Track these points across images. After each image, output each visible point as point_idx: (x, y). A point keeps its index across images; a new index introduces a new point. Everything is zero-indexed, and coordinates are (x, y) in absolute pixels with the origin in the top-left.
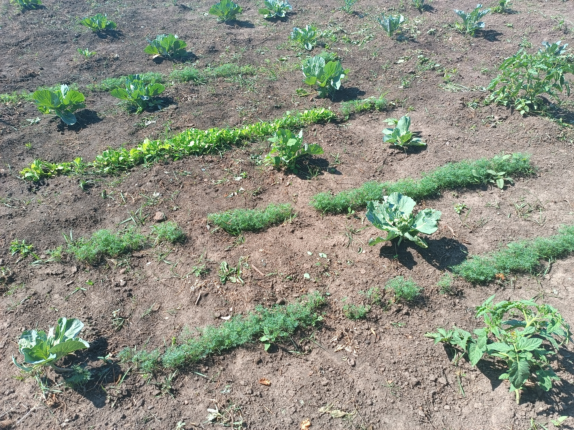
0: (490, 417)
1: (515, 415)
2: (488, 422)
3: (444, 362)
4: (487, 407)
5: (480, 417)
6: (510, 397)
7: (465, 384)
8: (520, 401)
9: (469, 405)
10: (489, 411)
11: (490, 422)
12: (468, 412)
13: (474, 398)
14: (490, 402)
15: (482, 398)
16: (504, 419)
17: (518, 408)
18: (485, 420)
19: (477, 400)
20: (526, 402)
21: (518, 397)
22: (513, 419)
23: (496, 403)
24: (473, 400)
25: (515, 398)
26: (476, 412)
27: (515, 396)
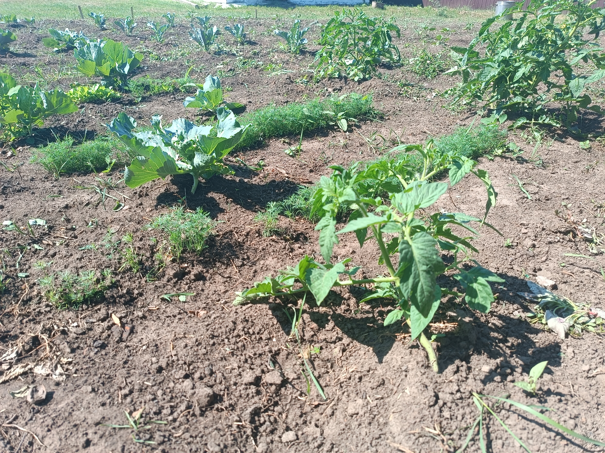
0: (386, 424)
1: (437, 397)
2: (382, 436)
3: (274, 340)
4: (375, 402)
5: (364, 431)
6: (418, 363)
7: (323, 370)
8: (439, 364)
9: (337, 413)
10: (382, 411)
11: (388, 435)
12: (338, 431)
13: (346, 394)
14: (380, 388)
15: (361, 387)
16: (416, 414)
17: (439, 380)
18: (377, 433)
19: (353, 395)
20: (452, 362)
21: (433, 357)
22: (437, 407)
23: (391, 387)
24: (344, 398)
25: (428, 360)
26: (354, 424)
27: (427, 357)
